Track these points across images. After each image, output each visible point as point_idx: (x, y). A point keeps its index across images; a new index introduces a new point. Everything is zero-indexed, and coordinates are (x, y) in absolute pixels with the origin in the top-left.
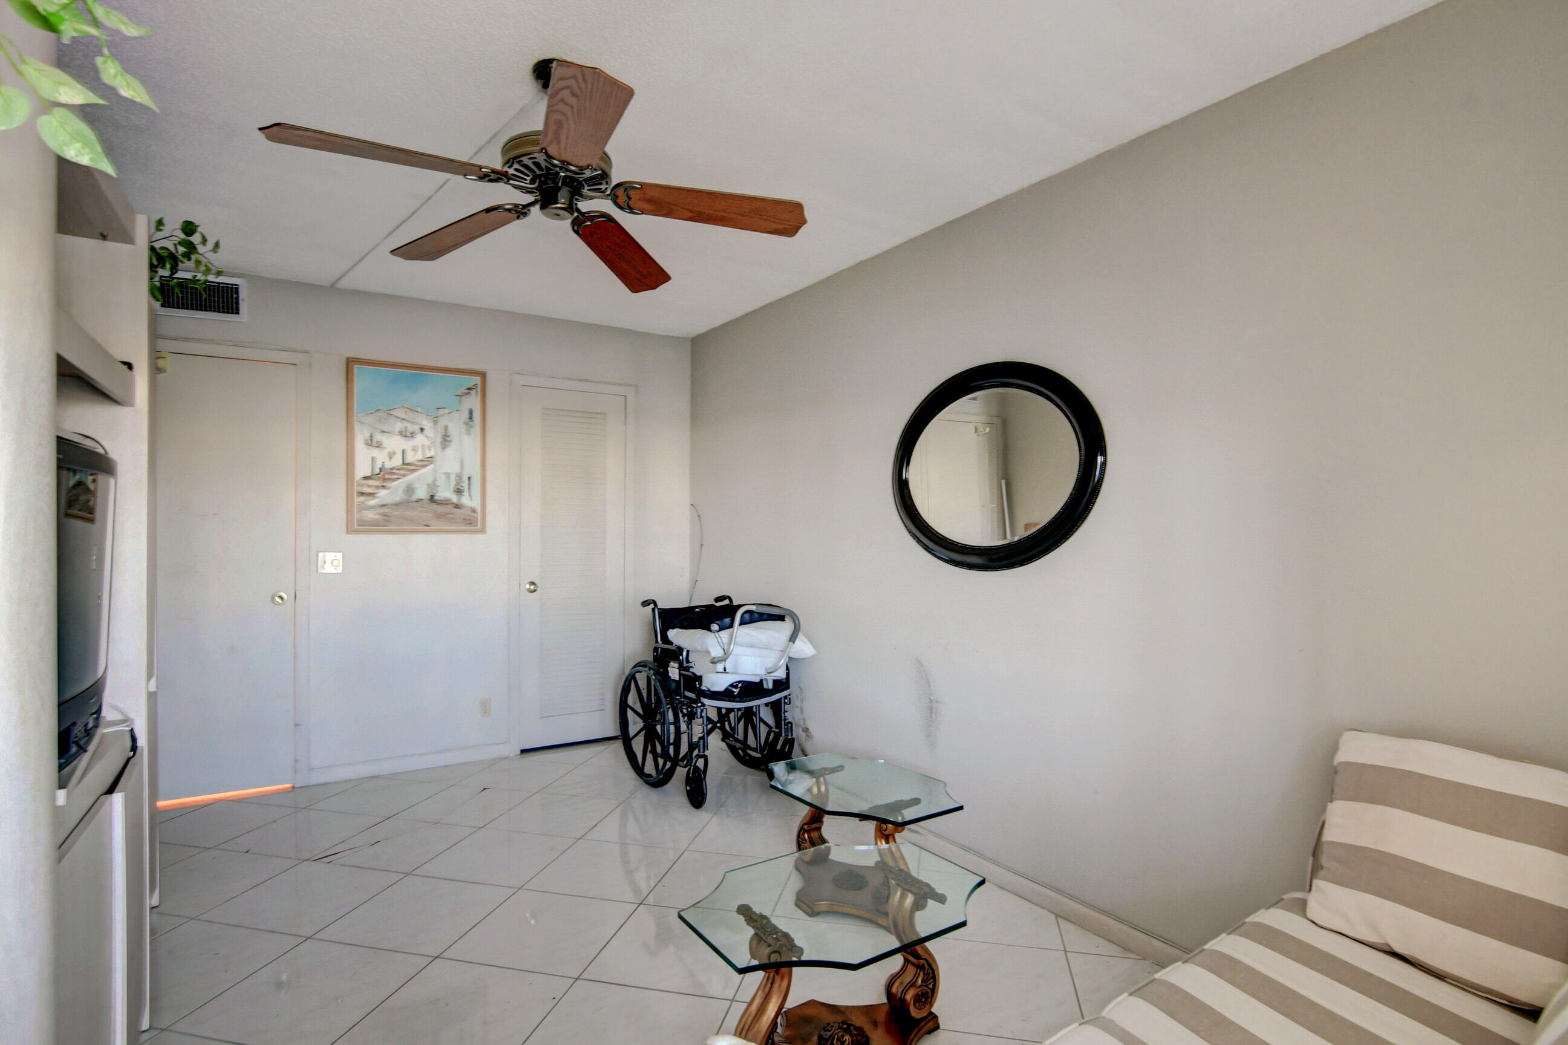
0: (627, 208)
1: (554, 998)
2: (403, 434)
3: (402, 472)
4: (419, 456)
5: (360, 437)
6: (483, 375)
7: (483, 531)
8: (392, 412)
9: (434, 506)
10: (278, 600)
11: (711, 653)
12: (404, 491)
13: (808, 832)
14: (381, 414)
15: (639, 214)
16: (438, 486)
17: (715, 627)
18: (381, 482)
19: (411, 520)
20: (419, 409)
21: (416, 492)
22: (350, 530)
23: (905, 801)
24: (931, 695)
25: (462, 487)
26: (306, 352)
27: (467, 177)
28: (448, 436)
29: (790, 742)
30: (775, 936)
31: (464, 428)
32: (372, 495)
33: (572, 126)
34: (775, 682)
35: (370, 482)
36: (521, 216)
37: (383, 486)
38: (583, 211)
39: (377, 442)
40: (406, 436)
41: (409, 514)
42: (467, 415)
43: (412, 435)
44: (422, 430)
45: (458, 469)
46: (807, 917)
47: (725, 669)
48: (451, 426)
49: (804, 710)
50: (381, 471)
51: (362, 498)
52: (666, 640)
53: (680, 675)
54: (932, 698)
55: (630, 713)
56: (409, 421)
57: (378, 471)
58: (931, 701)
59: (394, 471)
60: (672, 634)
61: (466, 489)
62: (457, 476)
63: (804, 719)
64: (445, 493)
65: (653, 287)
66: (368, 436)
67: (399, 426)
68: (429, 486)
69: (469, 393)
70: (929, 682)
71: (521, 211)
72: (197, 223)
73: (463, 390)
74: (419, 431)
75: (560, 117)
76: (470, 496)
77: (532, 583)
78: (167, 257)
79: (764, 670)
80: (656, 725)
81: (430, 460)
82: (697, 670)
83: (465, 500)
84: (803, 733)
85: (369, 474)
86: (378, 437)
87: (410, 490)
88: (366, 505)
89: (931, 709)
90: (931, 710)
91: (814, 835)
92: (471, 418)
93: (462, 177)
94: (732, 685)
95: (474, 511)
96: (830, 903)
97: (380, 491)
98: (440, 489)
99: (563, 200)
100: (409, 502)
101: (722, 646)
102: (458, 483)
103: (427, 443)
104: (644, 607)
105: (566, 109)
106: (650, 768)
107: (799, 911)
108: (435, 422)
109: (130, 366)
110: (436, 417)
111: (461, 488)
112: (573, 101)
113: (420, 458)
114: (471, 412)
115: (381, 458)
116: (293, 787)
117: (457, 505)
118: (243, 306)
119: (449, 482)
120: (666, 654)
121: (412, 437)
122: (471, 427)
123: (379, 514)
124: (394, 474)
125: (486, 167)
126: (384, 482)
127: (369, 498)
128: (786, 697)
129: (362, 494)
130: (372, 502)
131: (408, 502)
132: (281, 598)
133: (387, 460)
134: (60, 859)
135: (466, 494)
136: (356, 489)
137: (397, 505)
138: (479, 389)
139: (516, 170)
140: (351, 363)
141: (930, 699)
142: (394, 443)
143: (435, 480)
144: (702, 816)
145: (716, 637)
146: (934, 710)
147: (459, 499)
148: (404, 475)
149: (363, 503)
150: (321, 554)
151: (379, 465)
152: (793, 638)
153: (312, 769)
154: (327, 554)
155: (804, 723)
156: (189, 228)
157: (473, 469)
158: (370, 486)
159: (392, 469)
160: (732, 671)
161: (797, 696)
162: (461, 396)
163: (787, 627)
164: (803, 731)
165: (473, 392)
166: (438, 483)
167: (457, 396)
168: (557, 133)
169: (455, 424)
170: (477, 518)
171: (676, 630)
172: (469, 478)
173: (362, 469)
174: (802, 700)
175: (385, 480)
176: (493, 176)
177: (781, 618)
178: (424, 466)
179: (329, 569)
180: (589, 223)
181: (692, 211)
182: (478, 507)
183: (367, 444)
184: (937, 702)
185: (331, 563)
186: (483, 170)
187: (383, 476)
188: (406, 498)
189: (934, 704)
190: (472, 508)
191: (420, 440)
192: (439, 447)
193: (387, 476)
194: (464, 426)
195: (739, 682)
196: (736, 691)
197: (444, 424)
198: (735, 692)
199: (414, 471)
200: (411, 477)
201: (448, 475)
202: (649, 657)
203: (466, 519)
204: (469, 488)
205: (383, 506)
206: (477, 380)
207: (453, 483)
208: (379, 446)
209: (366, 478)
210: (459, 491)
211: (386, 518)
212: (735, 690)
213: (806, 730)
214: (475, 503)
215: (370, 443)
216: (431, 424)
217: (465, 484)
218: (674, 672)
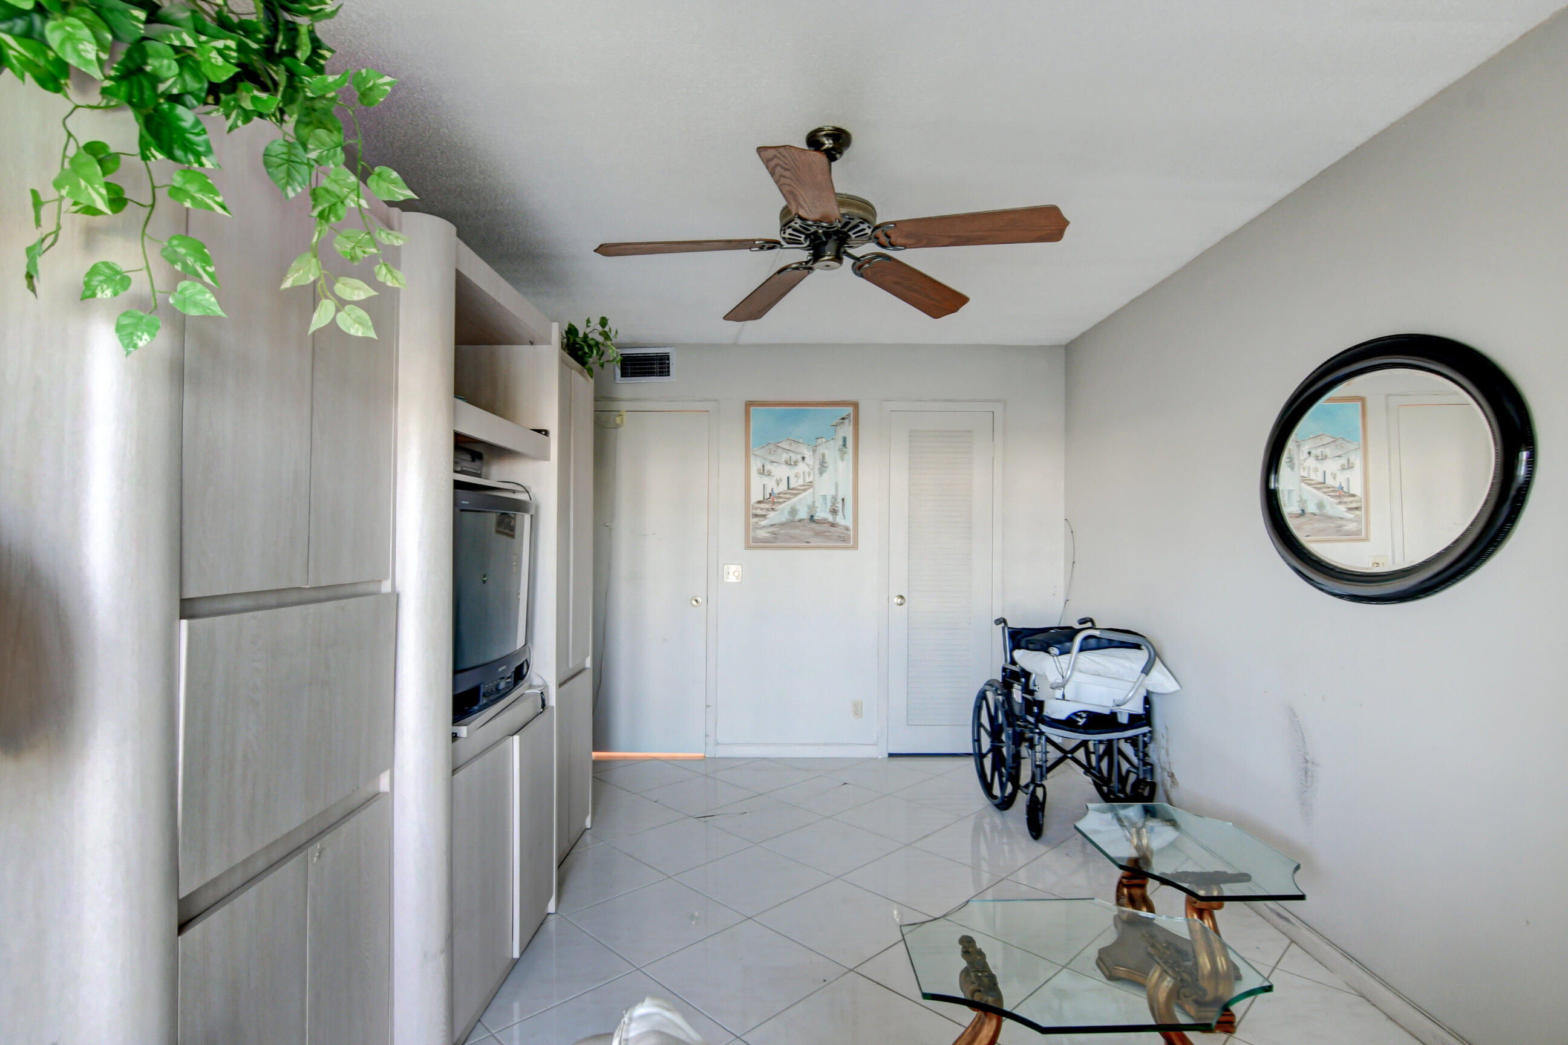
0: (889, 246)
1: (825, 981)
2: (787, 463)
3: (788, 496)
4: (801, 482)
5: (755, 465)
6: (856, 405)
7: (855, 547)
8: (779, 445)
9: (813, 525)
10: (694, 603)
11: (1049, 677)
12: (789, 512)
13: (1129, 887)
14: (771, 447)
15: (902, 249)
16: (817, 507)
17: (1054, 650)
18: (771, 505)
19: (793, 538)
20: (801, 441)
21: (799, 513)
22: (748, 547)
23: (1229, 874)
24: (1306, 753)
25: (837, 507)
26: (716, 400)
27: (752, 249)
28: (824, 463)
29: (1153, 786)
30: (980, 974)
31: (837, 454)
32: (764, 516)
33: (802, 193)
34: (1132, 717)
35: (762, 506)
36: (810, 271)
37: (773, 509)
38: (859, 256)
39: (768, 471)
40: (790, 465)
41: (792, 532)
42: (841, 443)
43: (796, 463)
44: (803, 458)
45: (833, 492)
46: (1104, 979)
47: (1064, 696)
48: (827, 452)
49: (1170, 752)
50: (771, 496)
51: (756, 519)
52: (1013, 662)
53: (1023, 698)
54: (1307, 758)
55: (982, 730)
56: (793, 452)
57: (768, 496)
58: (1307, 761)
59: (781, 495)
60: (1018, 654)
61: (841, 510)
62: (833, 498)
63: (1170, 763)
64: (822, 514)
65: (955, 310)
66: (760, 466)
67: (785, 456)
68: (809, 507)
69: (843, 422)
70: (1303, 738)
71: (806, 268)
72: (608, 318)
73: (838, 420)
74: (801, 460)
75: (789, 188)
76: (844, 515)
77: (901, 597)
78: (594, 345)
79: (1112, 702)
80: (1002, 747)
81: (810, 485)
82: (1039, 696)
83: (839, 519)
84: (1169, 778)
85: (761, 499)
86: (768, 467)
87: (793, 511)
88: (760, 525)
89: (1306, 769)
90: (1306, 772)
91: (1136, 892)
92: (845, 445)
93: (749, 250)
94: (1075, 714)
95: (847, 529)
96: (1128, 970)
97: (770, 512)
98: (818, 510)
99: (829, 253)
100: (792, 523)
101: (1060, 670)
102: (833, 504)
103: (807, 469)
104: (997, 625)
105: (787, 181)
106: (996, 790)
107: (1098, 971)
108: (814, 451)
109: (546, 433)
110: (816, 446)
111: (837, 509)
112: (787, 174)
113: (802, 483)
114: (845, 440)
115: (771, 484)
116: (704, 757)
117: (833, 524)
118: (673, 369)
119: (826, 504)
120: (1014, 676)
121: (795, 464)
122: (845, 453)
123: (769, 533)
124: (780, 498)
125: (759, 240)
126: (773, 505)
127: (761, 519)
128: (1144, 735)
129: (756, 516)
130: (764, 523)
131: (793, 521)
132: (697, 601)
133: (774, 486)
134: (453, 775)
135: (840, 513)
136: (752, 511)
137: (782, 524)
138: (852, 418)
139: (790, 234)
140: (749, 404)
141: (1305, 759)
142: (781, 472)
143: (814, 502)
144: (1037, 847)
145: (1055, 661)
146: (1309, 773)
147: (834, 518)
148: (789, 499)
149: (757, 523)
150: (725, 566)
151: (768, 491)
152: (1146, 670)
153: (718, 744)
154: (730, 566)
155: (1170, 767)
156: (604, 322)
157: (846, 491)
158: (762, 509)
159: (779, 494)
160: (1073, 699)
161: (1163, 737)
162: (837, 426)
163: (1140, 658)
164: (1169, 776)
165: (846, 421)
166: (816, 505)
167: (833, 426)
168: (796, 200)
169: (830, 451)
170: (849, 535)
171: (1022, 651)
172: (843, 500)
173: (756, 495)
174: (1167, 740)
175: (774, 503)
176: (767, 245)
177: (1137, 647)
178: (805, 490)
179: (732, 579)
180: (867, 265)
181: (949, 237)
182: (850, 525)
183: (760, 473)
184: (1313, 763)
185: (733, 574)
186: (757, 242)
187: (772, 500)
188: (791, 518)
189: (1310, 766)
190: (845, 526)
191: (802, 467)
192: (817, 472)
193: (775, 500)
194: (839, 453)
195: (1084, 712)
196: (1081, 722)
197: (822, 451)
198: (1078, 722)
199: (796, 495)
200: (794, 500)
201: (825, 497)
202: (999, 676)
203: (841, 537)
204: (843, 509)
205: (772, 525)
206: (850, 410)
207: (829, 504)
208: (769, 474)
209: (759, 502)
210: (834, 512)
211: (774, 536)
212: (1079, 719)
213: (1172, 776)
214: (848, 522)
215: (763, 472)
216: (811, 453)
217: (840, 505)
218: (1017, 694)
